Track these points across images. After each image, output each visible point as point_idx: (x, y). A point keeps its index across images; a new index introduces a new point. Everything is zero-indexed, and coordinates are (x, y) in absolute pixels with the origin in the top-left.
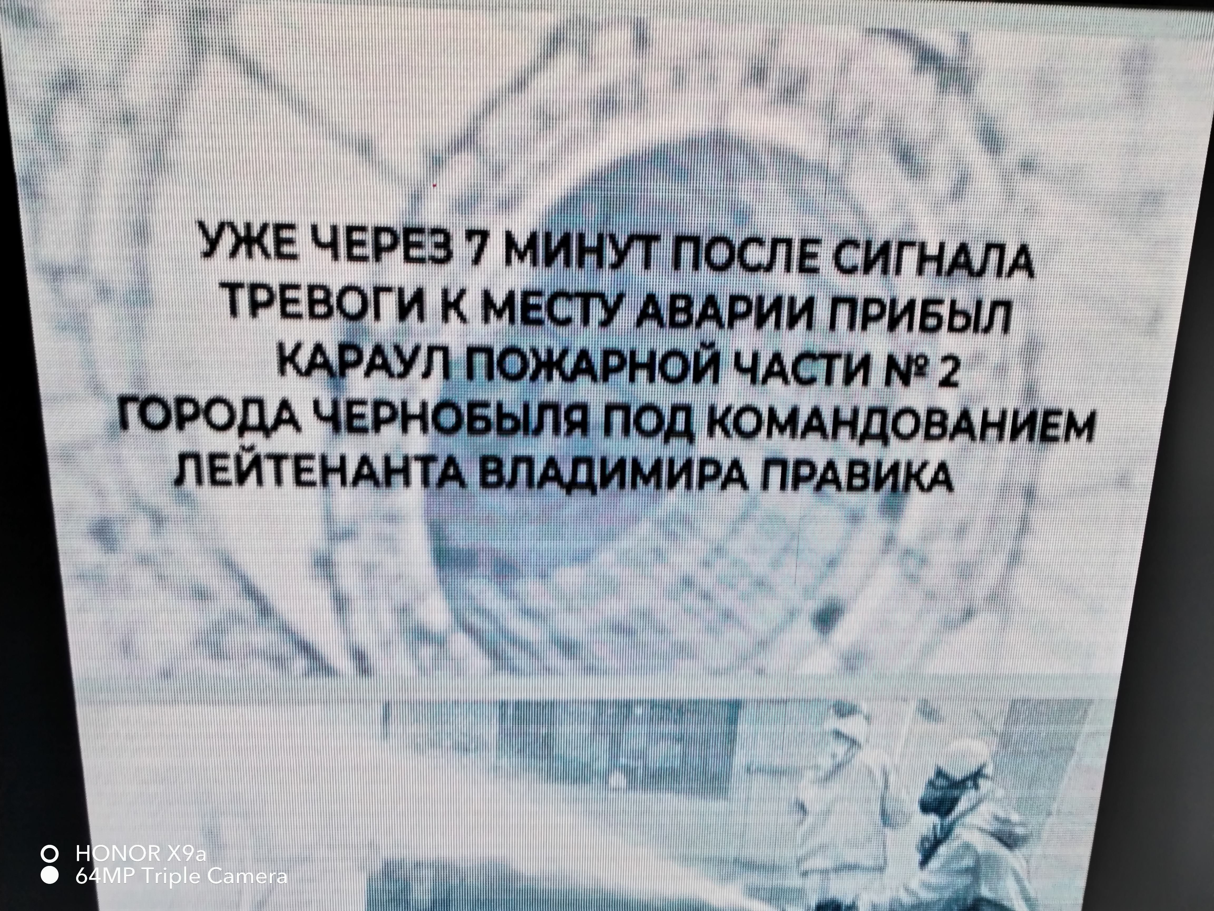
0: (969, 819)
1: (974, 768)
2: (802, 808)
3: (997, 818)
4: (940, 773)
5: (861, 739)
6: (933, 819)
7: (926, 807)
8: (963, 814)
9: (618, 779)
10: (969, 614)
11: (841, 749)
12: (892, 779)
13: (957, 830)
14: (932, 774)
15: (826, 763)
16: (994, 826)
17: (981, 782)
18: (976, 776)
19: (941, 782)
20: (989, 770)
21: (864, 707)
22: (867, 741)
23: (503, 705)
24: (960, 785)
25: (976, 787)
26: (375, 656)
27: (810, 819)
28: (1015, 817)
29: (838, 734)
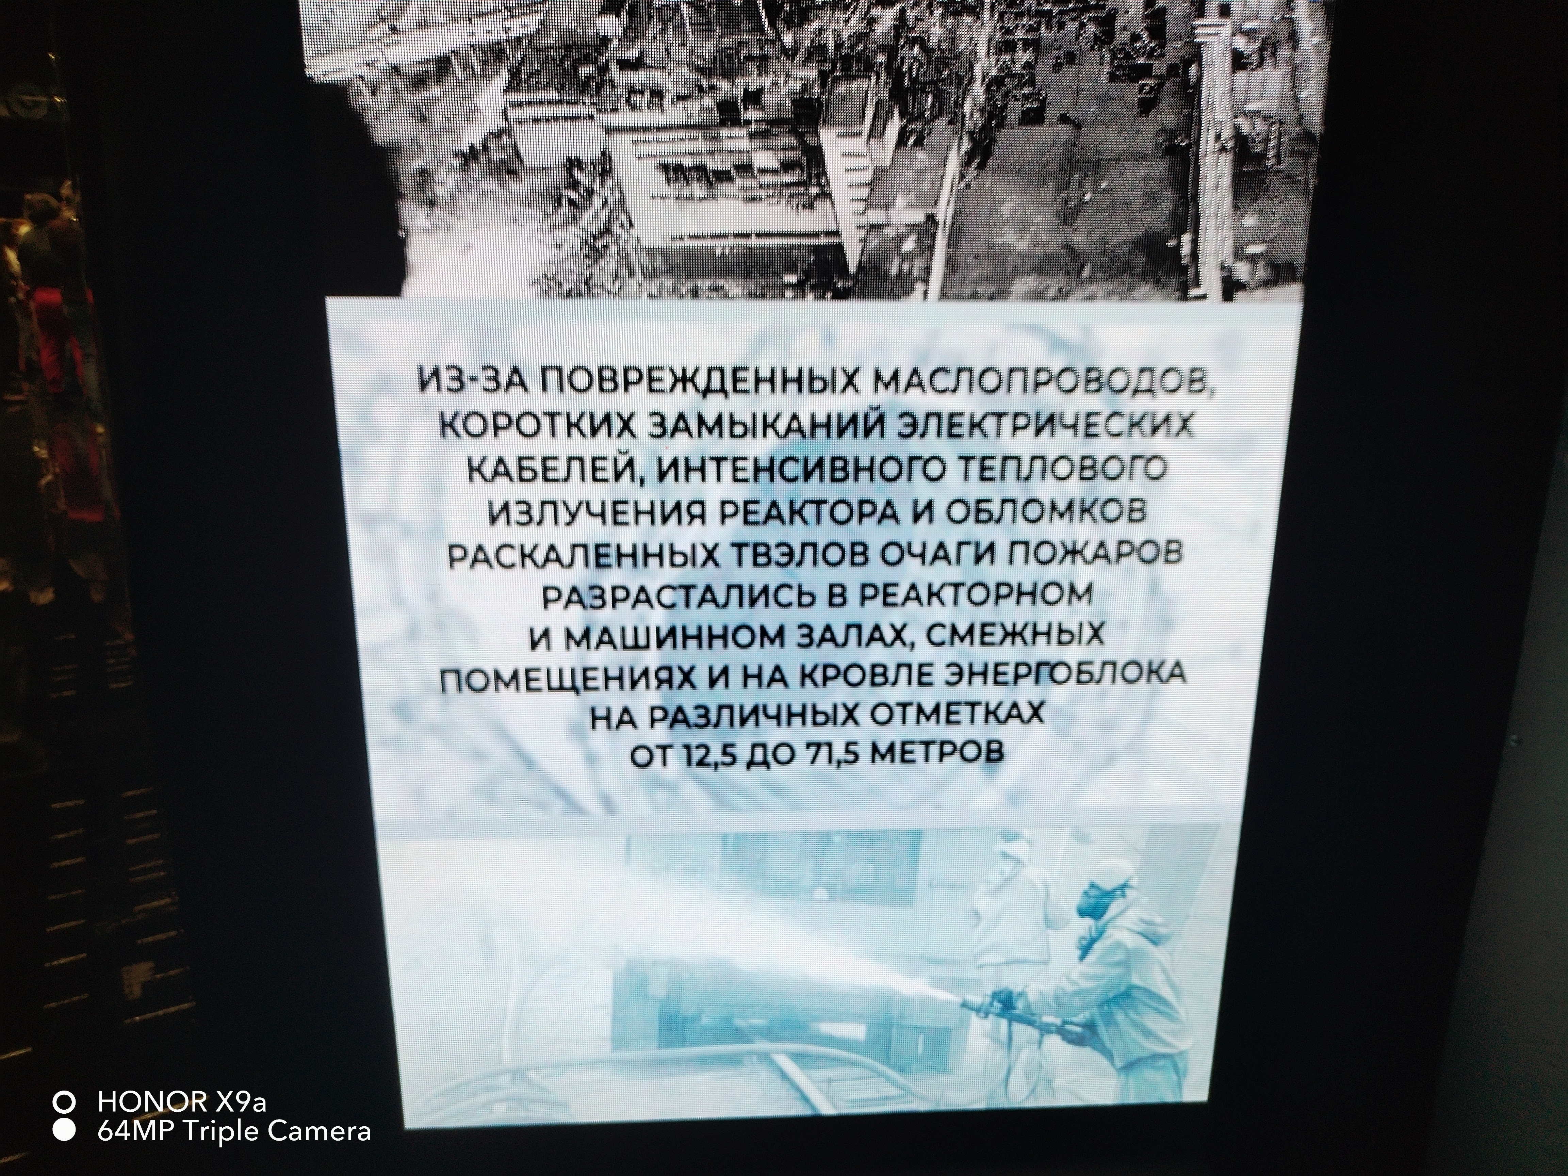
0: (1119, 922)
1: (1122, 881)
2: (976, 914)
3: (1143, 921)
4: (1092, 886)
5: (1024, 857)
6: (1088, 922)
7: (1082, 913)
8: (1114, 918)
9: (821, 894)
10: (1111, 758)
11: (1007, 867)
12: (1052, 891)
13: (1109, 932)
14: (1086, 887)
15: (995, 878)
16: (1142, 927)
17: (1128, 892)
18: (1124, 887)
19: (1094, 892)
20: (1134, 882)
21: (1026, 833)
22: (1030, 860)
23: (725, 837)
24: (1110, 895)
25: (1124, 895)
26: (619, 799)
27: (983, 924)
28: (1158, 920)
29: (1005, 855)
